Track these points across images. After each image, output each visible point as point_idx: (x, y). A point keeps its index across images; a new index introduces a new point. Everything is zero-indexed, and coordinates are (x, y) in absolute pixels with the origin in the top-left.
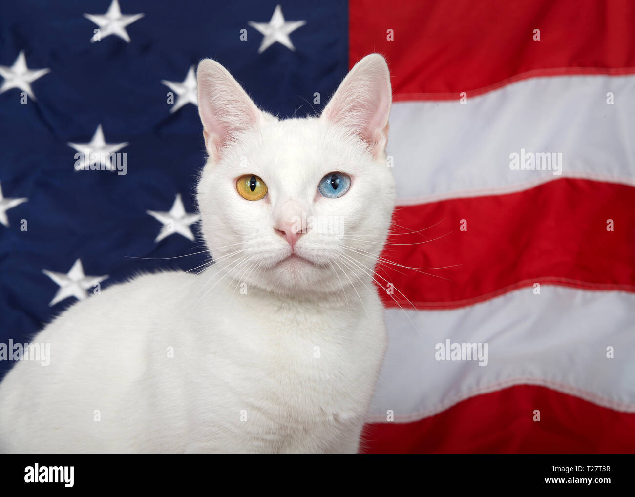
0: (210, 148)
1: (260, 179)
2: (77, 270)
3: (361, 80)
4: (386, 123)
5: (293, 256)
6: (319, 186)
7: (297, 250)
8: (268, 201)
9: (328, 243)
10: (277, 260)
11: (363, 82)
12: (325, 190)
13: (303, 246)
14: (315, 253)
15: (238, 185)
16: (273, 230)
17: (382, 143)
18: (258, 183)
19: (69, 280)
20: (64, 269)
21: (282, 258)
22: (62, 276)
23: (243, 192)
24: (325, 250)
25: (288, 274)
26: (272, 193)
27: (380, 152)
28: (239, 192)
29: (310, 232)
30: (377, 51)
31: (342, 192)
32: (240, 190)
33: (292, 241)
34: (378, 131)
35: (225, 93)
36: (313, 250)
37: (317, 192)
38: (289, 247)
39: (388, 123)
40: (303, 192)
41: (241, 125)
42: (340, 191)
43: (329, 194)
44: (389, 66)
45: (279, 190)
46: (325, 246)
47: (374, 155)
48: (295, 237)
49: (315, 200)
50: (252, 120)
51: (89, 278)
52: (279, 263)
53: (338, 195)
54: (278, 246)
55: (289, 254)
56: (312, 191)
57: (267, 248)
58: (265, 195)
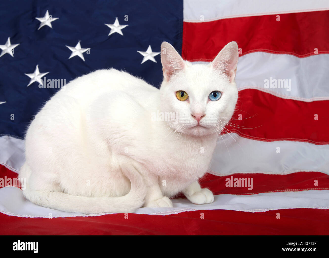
0: (165, 76)
1: (186, 93)
2: (78, 46)
3: (227, 52)
4: (235, 68)
5: (198, 125)
6: (209, 97)
7: (200, 123)
8: (189, 102)
9: (212, 120)
10: (192, 126)
11: (228, 53)
12: (211, 98)
13: (203, 122)
14: (207, 124)
15: (177, 94)
16: (191, 115)
17: (233, 76)
18: (185, 94)
19: (76, 49)
20: (74, 45)
21: (194, 126)
22: (73, 48)
23: (178, 97)
24: (211, 123)
25: (195, 132)
26: (190, 99)
27: (233, 80)
28: (177, 97)
29: (205, 117)
30: (234, 40)
31: (218, 98)
32: (177, 96)
33: (198, 120)
34: (232, 71)
35: (171, 55)
36: (206, 123)
37: (208, 99)
38: (197, 122)
39: (236, 68)
40: (203, 100)
41: (178, 69)
42: (217, 98)
43: (213, 99)
44: (238, 46)
45: (194, 99)
46: (211, 122)
47: (230, 81)
48: (200, 118)
49: (207, 103)
50: (182, 67)
51: (83, 49)
52: (192, 128)
53: (216, 99)
54: (193, 121)
55: (197, 125)
56: (206, 99)
57: (188, 122)
58: (187, 99)
